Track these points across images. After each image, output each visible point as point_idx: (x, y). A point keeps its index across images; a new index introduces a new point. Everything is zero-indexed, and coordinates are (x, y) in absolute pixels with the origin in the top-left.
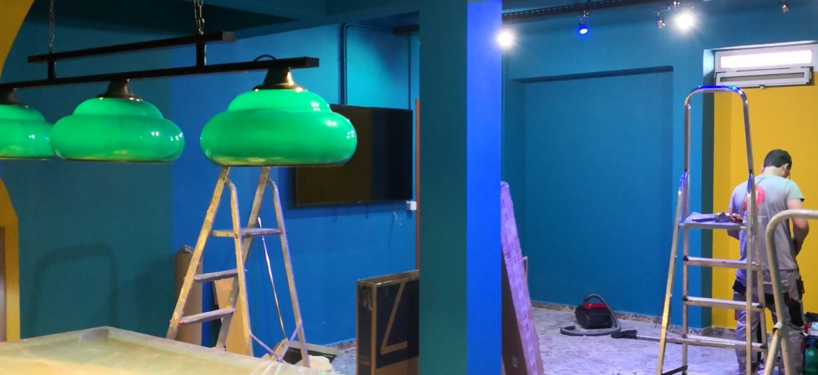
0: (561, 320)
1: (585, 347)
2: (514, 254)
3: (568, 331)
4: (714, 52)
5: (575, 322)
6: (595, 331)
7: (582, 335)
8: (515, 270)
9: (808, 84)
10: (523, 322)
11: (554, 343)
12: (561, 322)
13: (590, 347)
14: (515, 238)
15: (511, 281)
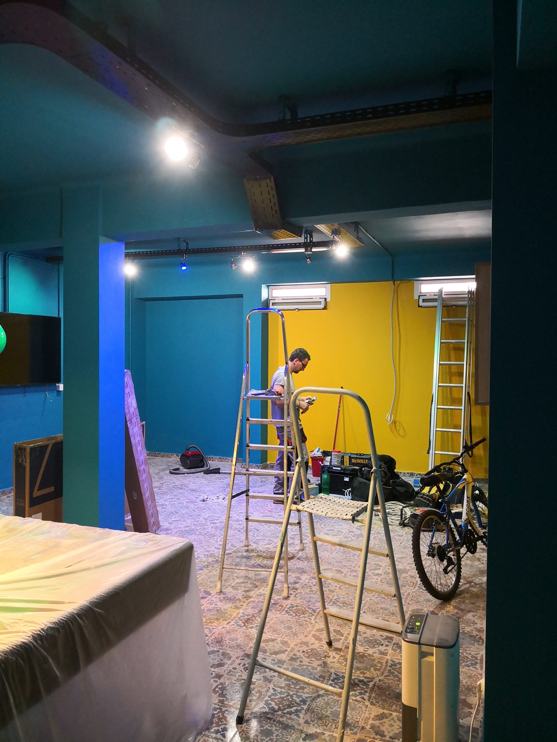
0: (170, 464)
1: (186, 482)
2: (134, 420)
3: (175, 472)
4: (268, 286)
5: (179, 465)
6: (193, 470)
7: (184, 474)
8: (135, 431)
9: (323, 309)
10: (141, 468)
11: (164, 481)
12: (170, 466)
13: (189, 481)
14: (135, 409)
15: (132, 439)
